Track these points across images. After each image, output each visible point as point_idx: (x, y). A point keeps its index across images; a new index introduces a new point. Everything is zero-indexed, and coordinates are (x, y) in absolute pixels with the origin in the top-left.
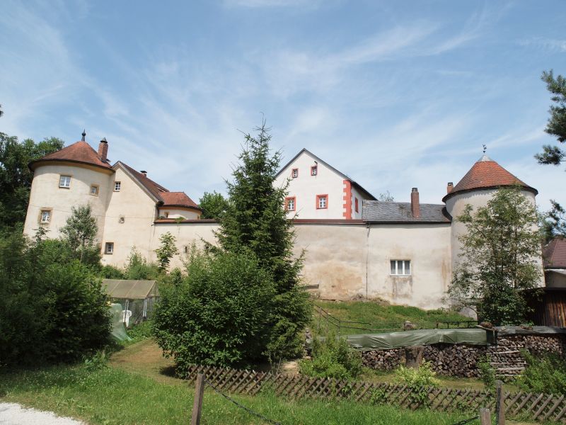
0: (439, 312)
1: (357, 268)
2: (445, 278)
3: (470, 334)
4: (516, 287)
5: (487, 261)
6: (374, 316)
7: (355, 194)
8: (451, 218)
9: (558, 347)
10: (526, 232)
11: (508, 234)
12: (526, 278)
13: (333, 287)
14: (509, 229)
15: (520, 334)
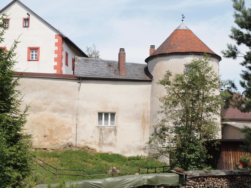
0: (138, 158)
1: (68, 120)
2: (144, 129)
3: (167, 178)
4: (200, 139)
5: (180, 118)
6: (83, 163)
7: (66, 48)
8: (151, 77)
9: (226, 185)
10: (210, 95)
11: (197, 96)
12: (208, 132)
13: (45, 136)
14: (198, 92)
15: (202, 176)
